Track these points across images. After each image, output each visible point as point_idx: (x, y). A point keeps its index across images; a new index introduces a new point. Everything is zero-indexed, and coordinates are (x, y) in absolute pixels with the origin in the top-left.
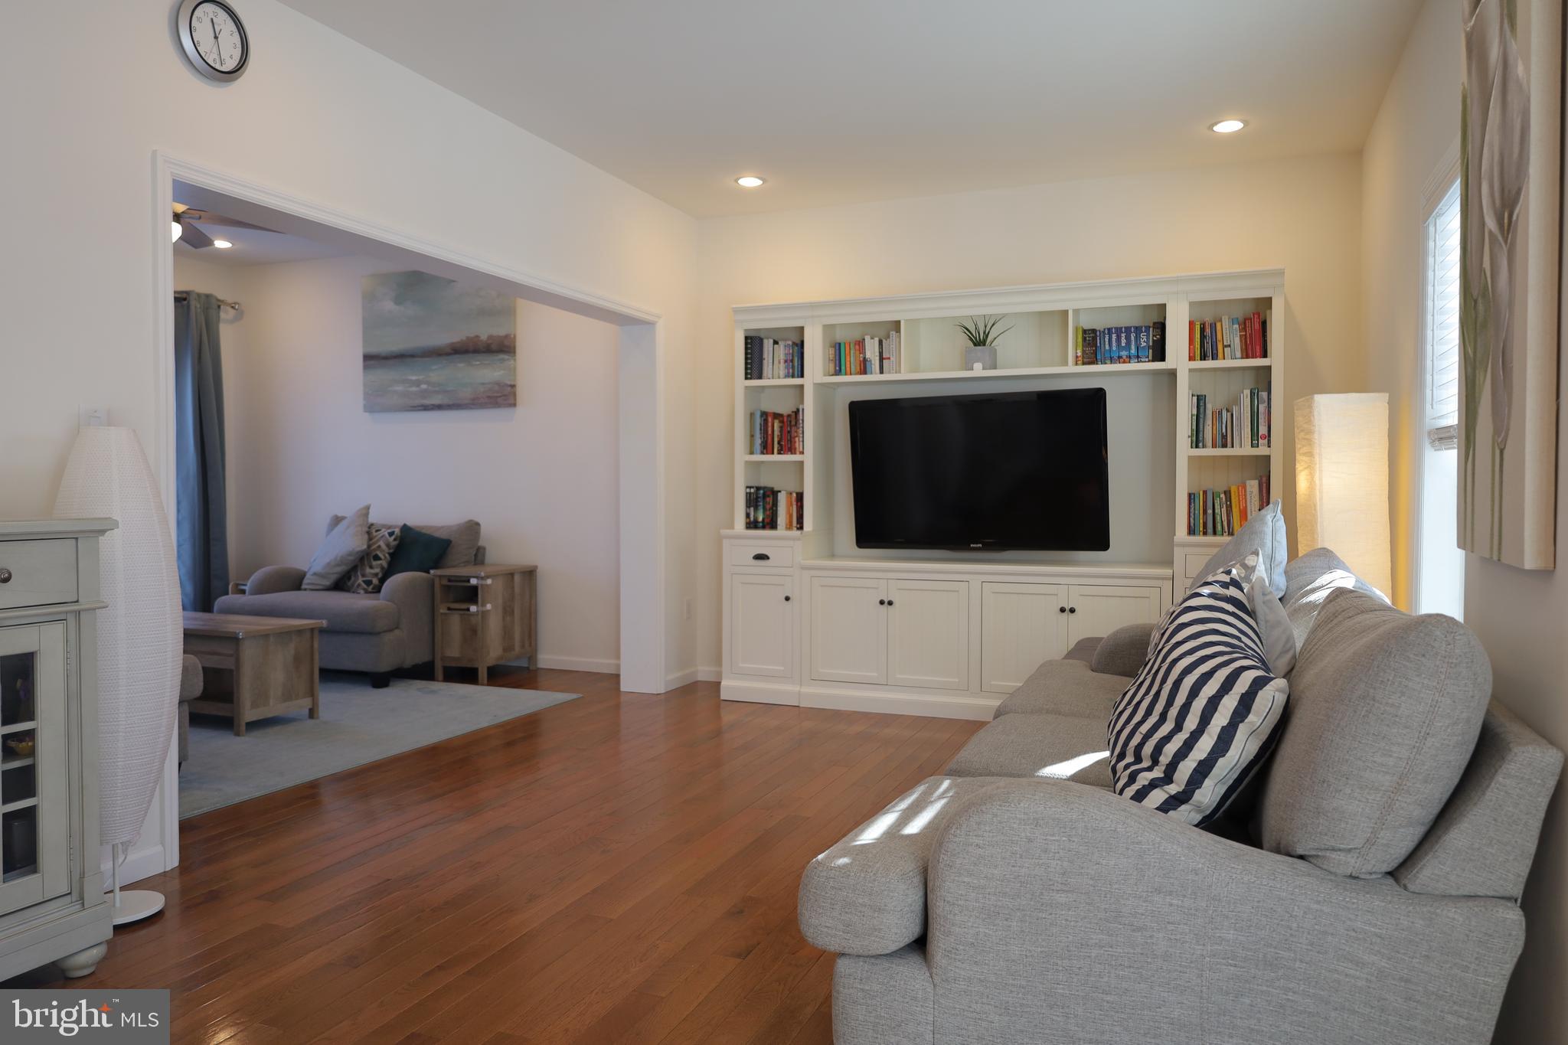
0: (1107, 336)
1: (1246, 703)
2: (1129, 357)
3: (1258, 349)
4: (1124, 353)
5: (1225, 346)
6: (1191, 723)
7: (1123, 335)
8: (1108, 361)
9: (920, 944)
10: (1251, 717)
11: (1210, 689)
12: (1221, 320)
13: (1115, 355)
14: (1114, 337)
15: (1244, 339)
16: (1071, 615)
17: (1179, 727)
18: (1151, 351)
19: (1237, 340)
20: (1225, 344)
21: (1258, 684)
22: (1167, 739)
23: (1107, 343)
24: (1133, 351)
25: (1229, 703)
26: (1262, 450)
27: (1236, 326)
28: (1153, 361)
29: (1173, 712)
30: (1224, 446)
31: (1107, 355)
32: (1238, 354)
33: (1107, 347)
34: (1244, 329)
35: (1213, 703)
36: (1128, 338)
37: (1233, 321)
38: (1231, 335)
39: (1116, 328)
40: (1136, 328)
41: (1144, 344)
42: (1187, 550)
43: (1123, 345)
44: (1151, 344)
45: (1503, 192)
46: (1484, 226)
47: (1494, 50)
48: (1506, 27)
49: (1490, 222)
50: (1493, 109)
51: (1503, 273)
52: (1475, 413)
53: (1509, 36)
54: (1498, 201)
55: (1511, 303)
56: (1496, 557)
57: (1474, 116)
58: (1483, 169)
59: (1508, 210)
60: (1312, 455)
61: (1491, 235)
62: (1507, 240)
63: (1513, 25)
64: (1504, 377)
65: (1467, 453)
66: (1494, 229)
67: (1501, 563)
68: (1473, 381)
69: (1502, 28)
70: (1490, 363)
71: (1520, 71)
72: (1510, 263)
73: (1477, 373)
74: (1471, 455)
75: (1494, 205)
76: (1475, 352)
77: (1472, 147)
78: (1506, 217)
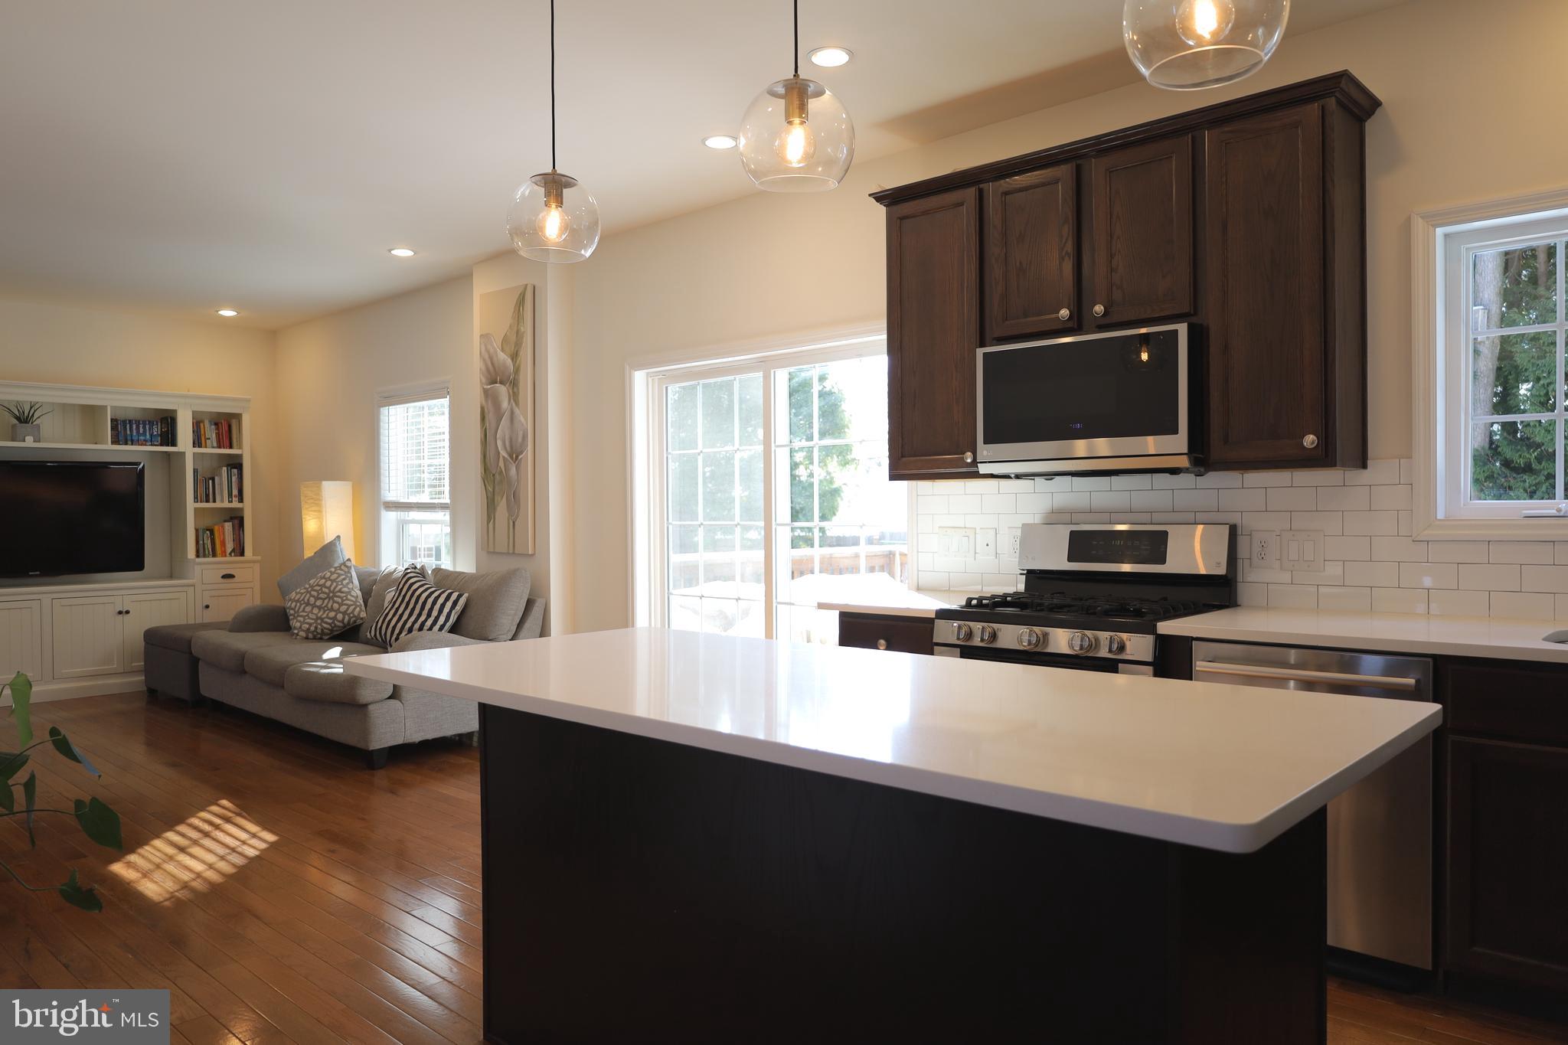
0: (128, 425)
1: (455, 603)
2: (146, 441)
3: (228, 444)
4: (142, 438)
5: (206, 439)
6: (435, 613)
7: (141, 426)
8: (130, 443)
9: (395, 696)
10: (457, 607)
11: (441, 601)
12: (203, 422)
13: (135, 438)
14: (134, 427)
15: (218, 435)
16: (126, 617)
17: (429, 615)
18: (159, 438)
19: (214, 435)
20: (207, 437)
21: (460, 596)
22: (426, 620)
23: (128, 429)
24: (148, 437)
25: (449, 604)
26: (235, 504)
27: (213, 427)
28: (161, 445)
29: (425, 612)
30: (207, 501)
31: (129, 438)
32: (215, 444)
33: (128, 432)
34: (218, 429)
35: (443, 606)
36: (144, 428)
37: (210, 422)
38: (210, 432)
39: (136, 421)
40: (149, 422)
41: (155, 433)
42: (203, 567)
43: (141, 432)
44: (159, 433)
45: (511, 447)
46: (499, 453)
47: (505, 404)
48: (512, 401)
49: (503, 453)
50: (505, 422)
51: (513, 471)
52: (495, 509)
53: (514, 404)
54: (508, 449)
55: (518, 481)
56: (511, 552)
57: (491, 417)
58: (498, 436)
59: (515, 454)
60: (320, 511)
61: (504, 457)
62: (515, 462)
63: (517, 404)
64: (515, 501)
65: (488, 522)
66: (506, 456)
67: (514, 553)
68: (493, 499)
69: (509, 401)
70: (505, 496)
71: (522, 418)
72: (517, 470)
73: (496, 497)
74: (492, 521)
75: (506, 449)
76: (494, 490)
77: (490, 426)
78: (514, 456)
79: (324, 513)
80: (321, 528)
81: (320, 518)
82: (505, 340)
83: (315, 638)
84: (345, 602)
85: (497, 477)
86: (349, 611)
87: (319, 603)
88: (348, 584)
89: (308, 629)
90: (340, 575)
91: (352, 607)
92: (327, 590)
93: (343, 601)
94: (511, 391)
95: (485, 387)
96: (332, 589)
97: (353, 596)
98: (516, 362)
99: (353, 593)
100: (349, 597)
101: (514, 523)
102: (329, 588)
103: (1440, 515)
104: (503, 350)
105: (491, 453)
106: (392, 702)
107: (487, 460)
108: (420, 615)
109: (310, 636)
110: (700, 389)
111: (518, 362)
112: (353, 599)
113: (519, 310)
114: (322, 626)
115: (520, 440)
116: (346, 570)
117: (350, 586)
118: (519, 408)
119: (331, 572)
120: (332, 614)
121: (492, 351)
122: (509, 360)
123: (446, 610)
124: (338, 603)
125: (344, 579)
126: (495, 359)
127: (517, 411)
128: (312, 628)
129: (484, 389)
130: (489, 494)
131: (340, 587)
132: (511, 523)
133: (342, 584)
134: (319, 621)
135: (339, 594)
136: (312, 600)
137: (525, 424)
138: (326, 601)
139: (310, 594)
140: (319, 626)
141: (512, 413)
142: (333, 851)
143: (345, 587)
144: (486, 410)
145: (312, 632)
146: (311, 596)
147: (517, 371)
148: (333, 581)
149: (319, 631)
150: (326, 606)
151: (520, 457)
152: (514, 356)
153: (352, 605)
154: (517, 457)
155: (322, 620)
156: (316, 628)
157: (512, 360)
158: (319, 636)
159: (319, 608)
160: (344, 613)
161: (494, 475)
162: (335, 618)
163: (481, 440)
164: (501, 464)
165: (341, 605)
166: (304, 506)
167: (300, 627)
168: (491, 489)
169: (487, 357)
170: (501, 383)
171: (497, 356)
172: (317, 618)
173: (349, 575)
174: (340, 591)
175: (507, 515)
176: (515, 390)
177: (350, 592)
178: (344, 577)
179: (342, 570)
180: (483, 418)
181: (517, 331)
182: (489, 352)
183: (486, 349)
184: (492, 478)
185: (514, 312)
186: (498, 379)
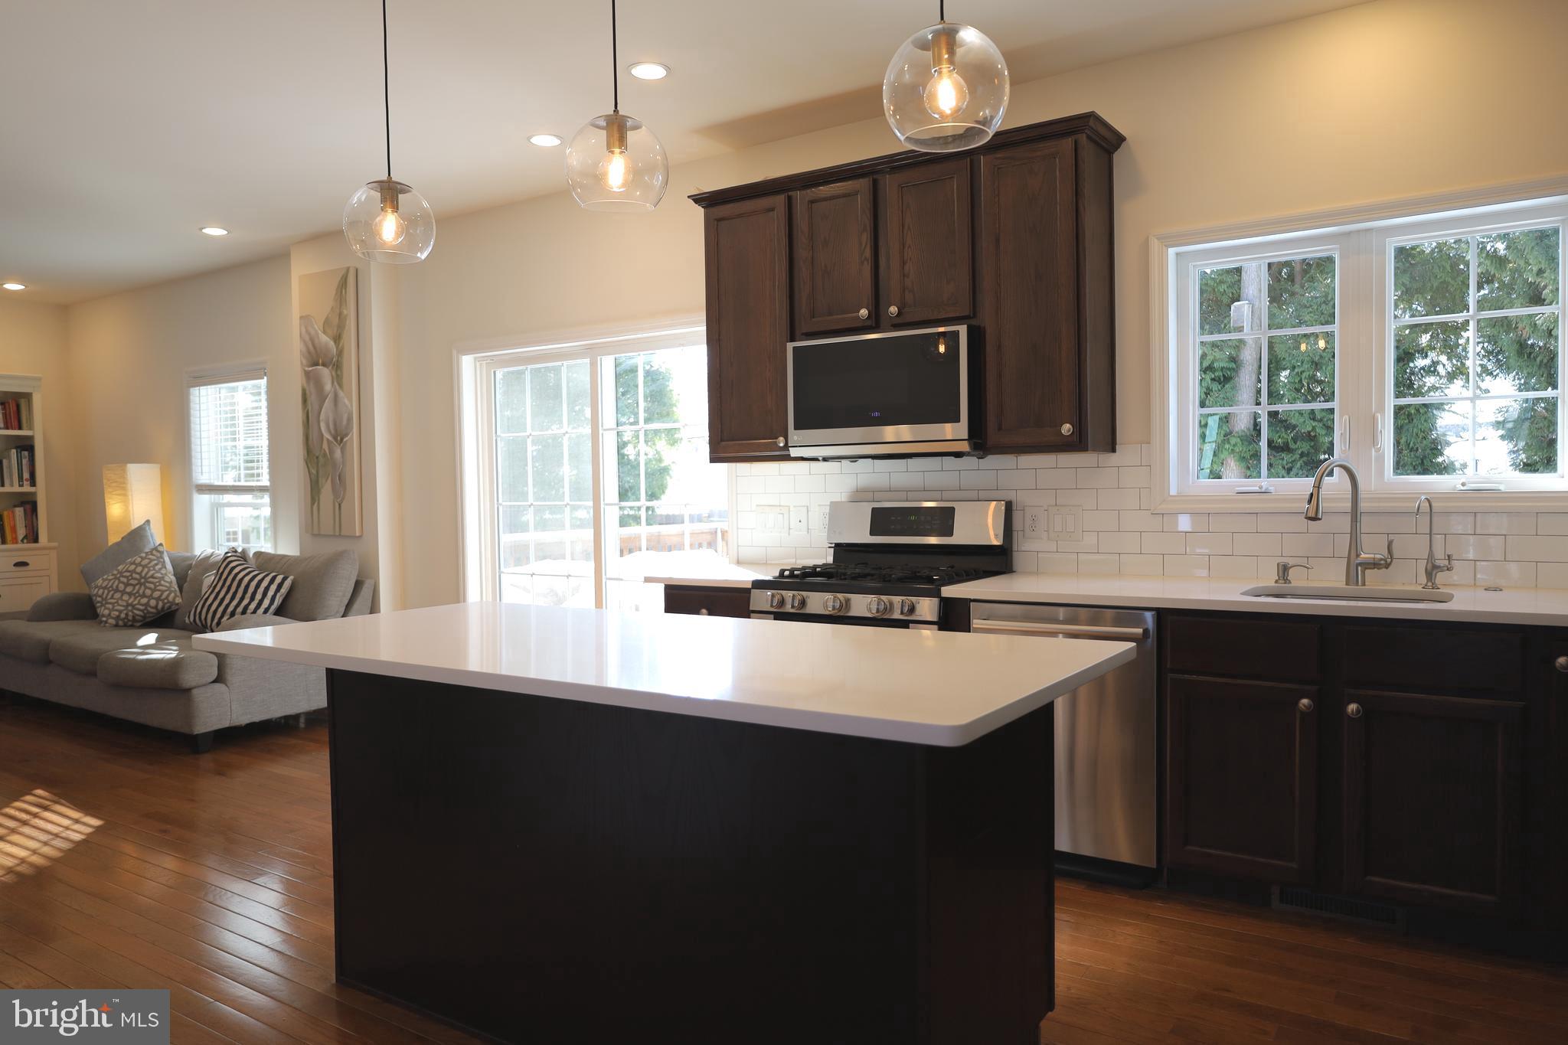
1: (280, 586)
3: (17, 425)
6: (258, 596)
9: (220, 679)
10: (282, 590)
11: (264, 584)
15: (5, 415)
17: (252, 599)
21: (285, 579)
22: (249, 604)
25: (273, 587)
26: (27, 488)
29: (249, 595)
34: (4, 409)
35: (267, 589)
45: (336, 430)
46: (322, 435)
47: (328, 387)
48: (335, 383)
49: (327, 436)
50: (328, 403)
51: (338, 453)
52: (319, 492)
53: (337, 387)
54: (333, 432)
55: (344, 463)
56: (337, 534)
57: (313, 399)
58: (321, 418)
59: (340, 436)
60: (125, 495)
61: (328, 440)
62: (340, 445)
63: (341, 386)
64: (340, 482)
65: (313, 504)
66: (330, 438)
67: (340, 535)
68: (317, 482)
69: (333, 383)
70: (330, 478)
71: (346, 401)
72: (343, 452)
73: (320, 479)
74: (316, 504)
75: (330, 432)
76: (317, 472)
77: (312, 408)
78: (339, 438)
79: (130, 497)
80: (127, 510)
81: (126, 502)
82: (327, 323)
83: (125, 626)
84: (158, 588)
85: (321, 460)
86: (164, 597)
87: (129, 589)
88: (160, 569)
89: (118, 617)
90: (151, 560)
91: (166, 593)
92: (137, 576)
93: (156, 586)
94: (334, 373)
95: (307, 369)
96: (143, 574)
97: (167, 582)
98: (339, 343)
99: (167, 579)
100: (162, 582)
101: (340, 505)
102: (140, 574)
103: (1173, 492)
104: (324, 332)
105: (314, 435)
106: (217, 686)
107: (310, 442)
108: (242, 599)
109: (121, 623)
110: (528, 376)
111: (341, 345)
112: (167, 584)
113: (341, 292)
114: (133, 612)
115: (345, 422)
116: (159, 555)
117: (163, 571)
118: (343, 391)
119: (141, 557)
120: (144, 601)
121: (312, 332)
122: (332, 343)
123: (270, 593)
124: (150, 588)
125: (156, 564)
126: (316, 341)
127: (341, 394)
128: (123, 616)
129: (305, 371)
130: (313, 476)
131: (152, 572)
132: (337, 505)
133: (154, 569)
134: (130, 608)
135: (151, 580)
136: (121, 586)
137: (349, 406)
138: (137, 587)
139: (119, 580)
140: (130, 613)
141: (336, 396)
142: (165, 831)
143: (157, 572)
144: (307, 392)
145: (123, 620)
146: (120, 582)
147: (340, 353)
148: (144, 567)
149: (130, 618)
150: (138, 592)
151: (345, 440)
152: (337, 339)
153: (166, 591)
154: (342, 439)
155: (133, 606)
156: (127, 615)
157: (335, 342)
158: (130, 623)
159: (130, 594)
160: (158, 599)
161: (317, 458)
162: (147, 605)
163: (303, 422)
164: (325, 446)
165: (154, 590)
166: (107, 490)
167: (109, 615)
168: (314, 471)
169: (307, 338)
170: (324, 365)
171: (318, 337)
172: (128, 605)
173: (162, 560)
174: (152, 577)
175: (332, 497)
176: (339, 373)
177: (163, 577)
178: (156, 562)
179: (154, 555)
180: (305, 400)
181: (340, 314)
182: (309, 334)
183: (307, 331)
184: (316, 460)
185: (336, 294)
186: (320, 362)
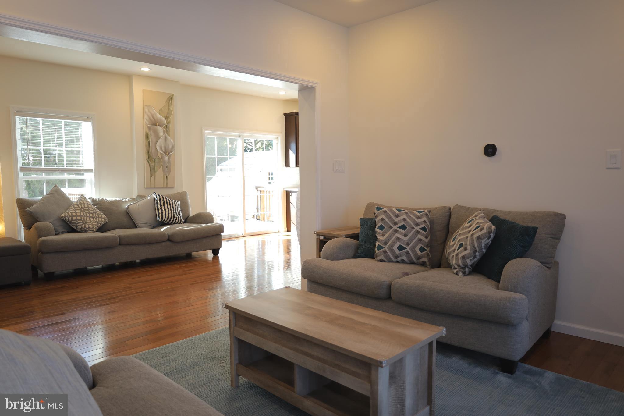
21: (179, 202)
45: (165, 150)
46: (158, 151)
47: (161, 134)
48: (166, 133)
50: (161, 140)
51: (166, 158)
52: (155, 172)
53: (167, 135)
54: (164, 150)
55: (169, 162)
56: (165, 187)
57: (152, 138)
58: (157, 145)
59: (167, 152)
61: (161, 153)
62: (167, 155)
63: (168, 135)
64: (168, 169)
65: (151, 176)
67: (167, 187)
68: (154, 168)
69: (164, 133)
70: (162, 167)
71: (172, 141)
72: (169, 158)
73: (156, 168)
74: (153, 176)
75: (162, 150)
76: (154, 165)
77: (152, 140)
78: (167, 153)
85: (157, 160)
94: (165, 130)
95: (149, 125)
98: (168, 120)
101: (167, 177)
104: (159, 114)
105: (152, 151)
107: (150, 153)
111: (169, 120)
113: (169, 102)
115: (170, 147)
118: (170, 137)
121: (153, 113)
122: (164, 119)
126: (155, 116)
127: (168, 137)
129: (148, 126)
130: (151, 167)
132: (165, 177)
141: (166, 139)
144: (149, 134)
147: (168, 123)
151: (170, 154)
152: (167, 118)
154: (169, 154)
157: (166, 119)
163: (146, 145)
164: (159, 155)
168: (152, 164)
169: (149, 114)
170: (159, 125)
175: (163, 174)
176: (167, 130)
180: (147, 137)
181: (168, 110)
182: (151, 113)
183: (149, 112)
184: (153, 160)
185: (166, 102)
186: (157, 124)
